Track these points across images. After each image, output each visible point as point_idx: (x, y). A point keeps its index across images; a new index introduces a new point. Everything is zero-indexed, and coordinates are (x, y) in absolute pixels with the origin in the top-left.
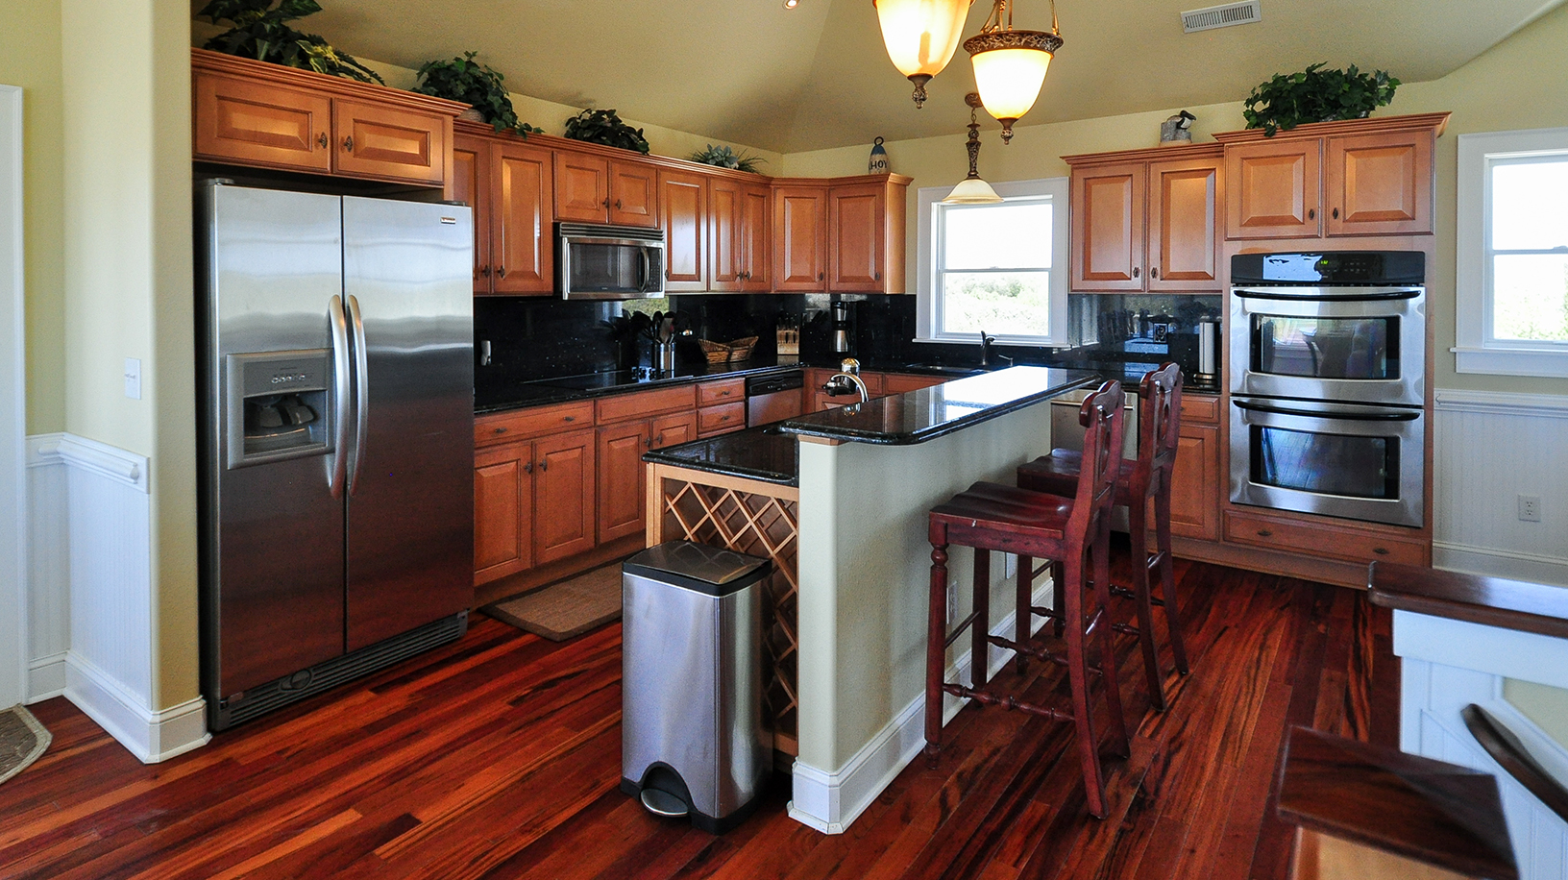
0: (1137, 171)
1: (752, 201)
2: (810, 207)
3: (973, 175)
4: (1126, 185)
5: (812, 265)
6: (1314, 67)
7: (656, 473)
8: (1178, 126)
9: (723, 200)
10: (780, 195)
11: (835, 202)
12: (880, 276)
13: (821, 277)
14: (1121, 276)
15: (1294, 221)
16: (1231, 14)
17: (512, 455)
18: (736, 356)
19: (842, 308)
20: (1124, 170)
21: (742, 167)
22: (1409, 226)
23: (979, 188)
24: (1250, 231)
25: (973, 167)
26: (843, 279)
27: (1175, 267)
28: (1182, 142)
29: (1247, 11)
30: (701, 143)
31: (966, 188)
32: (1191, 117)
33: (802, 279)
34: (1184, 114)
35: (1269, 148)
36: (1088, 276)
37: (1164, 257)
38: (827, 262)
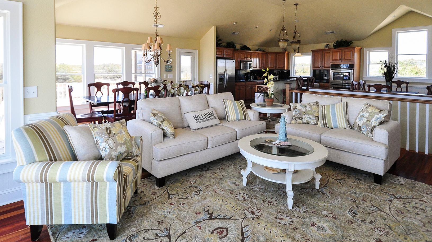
0: (321, 52)
1: (264, 56)
2: (273, 56)
3: (298, 52)
4: (319, 54)
5: (274, 65)
6: (342, 40)
7: (257, 86)
8: (327, 46)
9: (260, 56)
10: (269, 55)
11: (277, 56)
12: (284, 67)
13: (275, 67)
14: (319, 67)
15: (338, 60)
16: (331, 32)
17: (237, 87)
18: (262, 79)
19: (278, 72)
20: (319, 52)
21: (263, 51)
22: (351, 61)
23: (299, 54)
24: (333, 61)
25: (298, 51)
26: (278, 67)
27: (326, 66)
28: (327, 48)
29: (333, 32)
30: (257, 48)
31: (297, 54)
32: (329, 45)
33: (272, 67)
34: (328, 44)
35: (335, 50)
36: (314, 67)
37: (324, 64)
38: (276, 65)
